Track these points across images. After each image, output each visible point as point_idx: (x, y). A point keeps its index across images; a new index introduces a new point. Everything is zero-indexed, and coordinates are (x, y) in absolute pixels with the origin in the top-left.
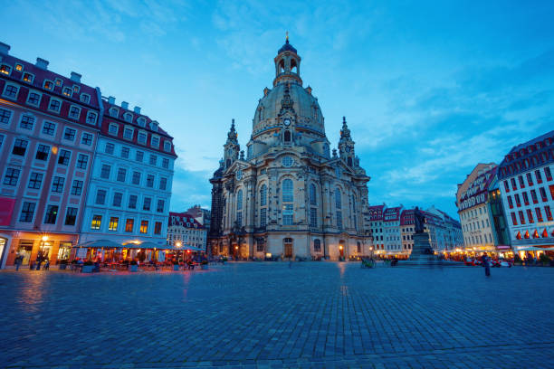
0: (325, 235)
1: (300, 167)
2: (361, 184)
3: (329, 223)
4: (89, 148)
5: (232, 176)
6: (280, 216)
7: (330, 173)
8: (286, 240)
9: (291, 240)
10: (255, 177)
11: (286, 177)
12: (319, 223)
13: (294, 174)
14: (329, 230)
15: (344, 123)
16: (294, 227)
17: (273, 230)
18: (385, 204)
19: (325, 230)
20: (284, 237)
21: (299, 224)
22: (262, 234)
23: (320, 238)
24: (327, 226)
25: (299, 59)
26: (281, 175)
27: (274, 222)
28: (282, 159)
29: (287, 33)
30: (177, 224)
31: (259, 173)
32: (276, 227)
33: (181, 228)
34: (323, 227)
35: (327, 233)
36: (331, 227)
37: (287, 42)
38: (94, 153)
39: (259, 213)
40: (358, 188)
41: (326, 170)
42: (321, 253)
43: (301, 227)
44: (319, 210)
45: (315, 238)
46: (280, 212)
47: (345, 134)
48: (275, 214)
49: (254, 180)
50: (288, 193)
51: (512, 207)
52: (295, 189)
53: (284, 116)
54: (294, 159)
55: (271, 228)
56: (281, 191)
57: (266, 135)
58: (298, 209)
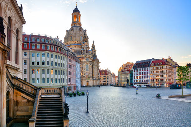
1: (91, 61)
2: (98, 64)
15: (93, 43)
19: (93, 78)
20: (86, 81)
28: (86, 59)
29: (76, 3)
41: (94, 61)
47: (93, 47)
50: (87, 68)
51: (135, 75)
52: (89, 67)
53: (85, 44)
54: (89, 59)
55: (83, 78)
56: (86, 68)
57: (74, 47)
58: (90, 73)
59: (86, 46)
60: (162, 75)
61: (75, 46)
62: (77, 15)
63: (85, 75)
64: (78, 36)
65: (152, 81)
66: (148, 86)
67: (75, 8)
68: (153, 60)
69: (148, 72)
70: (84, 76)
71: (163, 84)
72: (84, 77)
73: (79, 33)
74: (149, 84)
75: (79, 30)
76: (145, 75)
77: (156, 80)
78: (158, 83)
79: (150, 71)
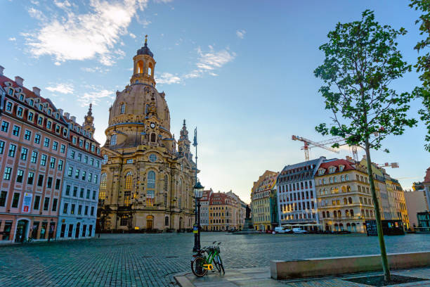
0: (172, 213)
1: (162, 163)
2: (194, 175)
3: (175, 205)
4: (64, 155)
7: (178, 167)
8: (148, 217)
9: (152, 217)
10: (121, 165)
11: (151, 170)
12: (168, 205)
14: (175, 210)
15: (184, 124)
16: (155, 208)
17: (139, 210)
18: (211, 190)
19: (172, 210)
20: (147, 215)
21: (158, 205)
22: (127, 211)
23: (169, 216)
24: (174, 207)
25: (155, 63)
26: (147, 167)
28: (148, 155)
29: (146, 36)
31: (124, 162)
32: (142, 208)
34: (171, 207)
35: (174, 212)
36: (177, 207)
37: (146, 44)
38: (66, 159)
39: (123, 195)
40: (192, 178)
41: (176, 165)
42: (169, 227)
43: (159, 208)
44: (169, 195)
45: (166, 215)
46: (144, 196)
47: (184, 133)
48: (141, 197)
49: (120, 167)
50: (152, 181)
51: (281, 201)
52: (157, 178)
53: (150, 121)
54: (158, 156)
55: (138, 207)
56: (147, 180)
57: (127, 128)
58: (158, 194)
59: (153, 126)
60: (347, 198)
61: (130, 127)
62: (144, 60)
63: (144, 198)
64: (140, 104)
65: (324, 216)
66: (315, 231)
67: (144, 46)
68: (321, 162)
69: (312, 192)
70: (140, 200)
71: (354, 225)
72: (141, 203)
73: (142, 96)
74: (318, 224)
75: (145, 91)
76: (301, 201)
77: (335, 212)
78: (342, 222)
79: (316, 190)
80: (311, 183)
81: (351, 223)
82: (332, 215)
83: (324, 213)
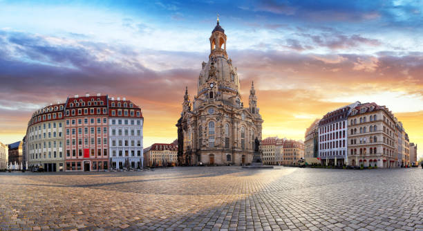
0: (233, 152)
1: (218, 114)
2: (258, 124)
3: (236, 146)
4: (105, 124)
5: (185, 121)
6: (207, 142)
7: (238, 117)
8: (210, 155)
9: (213, 155)
10: (196, 121)
11: (211, 120)
12: (231, 146)
13: (215, 118)
14: (236, 150)
16: (215, 148)
19: (234, 150)
20: (209, 154)
21: (217, 146)
22: (199, 152)
23: (231, 154)
24: (235, 148)
26: (207, 119)
27: (204, 146)
28: (207, 109)
30: (167, 149)
31: (197, 119)
32: (205, 149)
33: (169, 151)
34: (233, 148)
36: (237, 148)
38: (108, 126)
39: (198, 141)
40: (257, 126)
41: (235, 115)
42: (231, 162)
43: (218, 148)
44: (230, 139)
45: (227, 154)
46: (207, 140)
47: (252, 92)
49: (195, 123)
50: (212, 129)
51: (321, 141)
52: (215, 127)
56: (208, 129)
58: (217, 138)
60: (373, 136)
65: (352, 153)
68: (356, 105)
69: (344, 132)
76: (339, 140)
77: (361, 149)
78: (365, 159)
79: (348, 129)
80: (344, 123)
81: (373, 159)
82: (358, 152)
83: (352, 150)
